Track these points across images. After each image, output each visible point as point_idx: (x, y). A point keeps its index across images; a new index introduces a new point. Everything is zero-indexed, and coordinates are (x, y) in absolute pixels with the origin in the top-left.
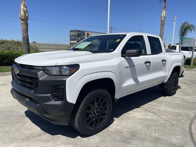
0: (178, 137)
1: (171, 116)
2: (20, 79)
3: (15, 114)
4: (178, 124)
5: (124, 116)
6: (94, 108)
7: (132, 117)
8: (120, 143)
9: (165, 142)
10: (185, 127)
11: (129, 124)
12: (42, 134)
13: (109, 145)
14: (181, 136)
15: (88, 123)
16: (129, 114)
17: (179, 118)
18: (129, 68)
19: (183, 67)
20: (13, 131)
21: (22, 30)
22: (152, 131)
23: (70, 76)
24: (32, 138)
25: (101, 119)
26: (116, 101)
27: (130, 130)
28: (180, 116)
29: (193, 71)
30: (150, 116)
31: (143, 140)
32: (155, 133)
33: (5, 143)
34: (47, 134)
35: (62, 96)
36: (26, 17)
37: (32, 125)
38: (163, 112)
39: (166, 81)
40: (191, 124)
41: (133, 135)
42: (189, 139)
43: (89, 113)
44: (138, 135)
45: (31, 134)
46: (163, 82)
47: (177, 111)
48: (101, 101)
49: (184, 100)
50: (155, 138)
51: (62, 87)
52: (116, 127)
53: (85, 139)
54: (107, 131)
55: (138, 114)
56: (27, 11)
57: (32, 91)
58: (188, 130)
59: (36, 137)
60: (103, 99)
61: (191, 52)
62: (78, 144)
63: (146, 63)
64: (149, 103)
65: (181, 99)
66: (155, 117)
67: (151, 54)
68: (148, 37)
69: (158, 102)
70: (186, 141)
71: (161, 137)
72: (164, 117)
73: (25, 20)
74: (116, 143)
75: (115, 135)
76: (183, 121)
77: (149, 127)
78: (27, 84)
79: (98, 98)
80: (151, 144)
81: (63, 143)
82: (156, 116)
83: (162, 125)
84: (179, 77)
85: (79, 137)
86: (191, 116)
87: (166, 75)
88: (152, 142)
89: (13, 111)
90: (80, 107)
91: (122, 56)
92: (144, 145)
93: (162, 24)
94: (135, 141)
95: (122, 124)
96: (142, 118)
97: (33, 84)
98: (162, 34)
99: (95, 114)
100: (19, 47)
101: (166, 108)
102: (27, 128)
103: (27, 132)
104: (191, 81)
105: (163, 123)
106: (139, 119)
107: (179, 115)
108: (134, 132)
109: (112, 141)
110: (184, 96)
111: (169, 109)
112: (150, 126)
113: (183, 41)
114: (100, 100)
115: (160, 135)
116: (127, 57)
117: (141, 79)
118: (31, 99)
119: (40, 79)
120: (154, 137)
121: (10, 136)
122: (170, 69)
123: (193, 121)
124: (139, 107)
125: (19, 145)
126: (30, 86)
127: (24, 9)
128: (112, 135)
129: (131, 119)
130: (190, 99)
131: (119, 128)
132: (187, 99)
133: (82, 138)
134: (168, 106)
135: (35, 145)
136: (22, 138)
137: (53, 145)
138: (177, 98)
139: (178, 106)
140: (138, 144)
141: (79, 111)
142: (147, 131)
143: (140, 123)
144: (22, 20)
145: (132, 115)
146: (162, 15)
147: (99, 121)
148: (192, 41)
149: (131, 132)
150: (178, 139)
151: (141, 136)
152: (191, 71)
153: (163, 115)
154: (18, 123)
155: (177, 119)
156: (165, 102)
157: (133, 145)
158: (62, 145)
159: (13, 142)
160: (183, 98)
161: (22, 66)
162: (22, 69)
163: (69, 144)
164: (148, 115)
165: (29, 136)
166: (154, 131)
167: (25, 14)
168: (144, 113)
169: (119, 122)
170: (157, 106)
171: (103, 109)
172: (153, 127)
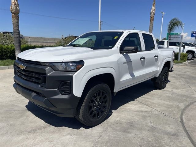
0: (172, 126)
1: (164, 108)
2: (25, 74)
3: (16, 109)
4: (171, 115)
5: (121, 108)
6: (96, 101)
7: (129, 109)
8: (120, 132)
9: (160, 131)
10: (177, 118)
11: (126, 116)
12: (47, 126)
13: (111, 134)
14: (174, 125)
15: (91, 114)
16: (126, 106)
17: (170, 110)
18: (127, 64)
19: (173, 62)
20: (19, 124)
21: (13, 23)
22: (148, 121)
23: (76, 72)
24: (38, 130)
25: (102, 112)
26: (115, 95)
27: (129, 121)
28: (172, 108)
29: (180, 65)
30: (145, 108)
31: (140, 129)
32: (151, 123)
33: (12, 136)
34: (52, 126)
35: (68, 90)
36: (17, 10)
37: (35, 119)
38: (156, 104)
39: (158, 75)
40: (182, 115)
41: (132, 125)
42: (181, 128)
43: (92, 106)
44: (136, 125)
45: (37, 126)
46: (155, 76)
47: (169, 103)
48: (103, 95)
49: (174, 93)
50: (152, 127)
51: (69, 82)
52: (115, 119)
53: (89, 130)
54: (107, 123)
55: (133, 106)
56: (18, 4)
57: (39, 86)
58: (180, 120)
59: (42, 129)
60: (104, 93)
61: (179, 47)
62: (82, 134)
63: (141, 59)
64: (143, 96)
65: (171, 92)
66: (149, 109)
67: (145, 50)
68: (143, 34)
69: (150, 95)
70: (179, 129)
71: (156, 127)
72: (157, 109)
73: (16, 13)
74: (117, 133)
75: (115, 126)
76: (175, 112)
77: (144, 118)
78: (34, 79)
79: (100, 92)
80: (148, 132)
81: (68, 134)
82: (151, 108)
83: (157, 116)
84: (169, 71)
85: (82, 128)
86: (182, 107)
87: (157, 70)
88: (149, 131)
89: (14, 105)
90: (85, 100)
91: (121, 53)
92: (142, 134)
93: (151, 20)
94: (134, 130)
95: (120, 116)
96: (137, 110)
97: (40, 79)
98: (151, 30)
99: (97, 107)
100: (8, 41)
101: (159, 101)
102: (31, 121)
103: (32, 125)
104: (179, 75)
105: (157, 114)
106: (135, 111)
107: (171, 106)
108: (132, 123)
109: (113, 131)
110: (174, 89)
111: (161, 102)
112: (146, 117)
113: (171, 37)
114: (101, 94)
115: (156, 125)
116: (124, 54)
117: (137, 74)
118: (38, 93)
119: (49, 75)
120: (150, 126)
121: (16, 129)
122: (162, 64)
123: (183, 112)
124: (133, 100)
125: (27, 137)
126: (37, 81)
127: (15, 2)
128: (113, 126)
129: (128, 111)
130: (180, 92)
131: (118, 119)
132: (176, 92)
133: (85, 129)
134: (160, 99)
135: (42, 137)
136: (28, 130)
137: (59, 136)
138: (168, 91)
139: (169, 99)
140: (137, 133)
141: (83, 104)
142: (144, 122)
143: (137, 115)
144: (13, 13)
145: (128, 108)
146: (152, 11)
147: (101, 113)
148: (179, 37)
149: (129, 123)
150: (172, 128)
151: (138, 126)
152: (178, 65)
153: (157, 107)
154: (21, 116)
155: (169, 110)
156: (157, 95)
157: (132, 135)
158: (68, 136)
159: (21, 134)
160: (173, 91)
161: (29, 62)
162: (27, 65)
163: (74, 135)
164: (143, 107)
165: (35, 128)
166: (150, 121)
167: (16, 7)
168: (139, 105)
169: (117, 114)
170: (150, 99)
171: (104, 102)
172: (148, 118)
